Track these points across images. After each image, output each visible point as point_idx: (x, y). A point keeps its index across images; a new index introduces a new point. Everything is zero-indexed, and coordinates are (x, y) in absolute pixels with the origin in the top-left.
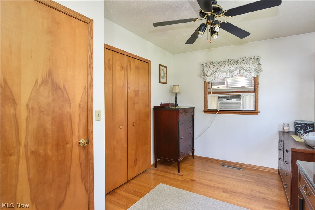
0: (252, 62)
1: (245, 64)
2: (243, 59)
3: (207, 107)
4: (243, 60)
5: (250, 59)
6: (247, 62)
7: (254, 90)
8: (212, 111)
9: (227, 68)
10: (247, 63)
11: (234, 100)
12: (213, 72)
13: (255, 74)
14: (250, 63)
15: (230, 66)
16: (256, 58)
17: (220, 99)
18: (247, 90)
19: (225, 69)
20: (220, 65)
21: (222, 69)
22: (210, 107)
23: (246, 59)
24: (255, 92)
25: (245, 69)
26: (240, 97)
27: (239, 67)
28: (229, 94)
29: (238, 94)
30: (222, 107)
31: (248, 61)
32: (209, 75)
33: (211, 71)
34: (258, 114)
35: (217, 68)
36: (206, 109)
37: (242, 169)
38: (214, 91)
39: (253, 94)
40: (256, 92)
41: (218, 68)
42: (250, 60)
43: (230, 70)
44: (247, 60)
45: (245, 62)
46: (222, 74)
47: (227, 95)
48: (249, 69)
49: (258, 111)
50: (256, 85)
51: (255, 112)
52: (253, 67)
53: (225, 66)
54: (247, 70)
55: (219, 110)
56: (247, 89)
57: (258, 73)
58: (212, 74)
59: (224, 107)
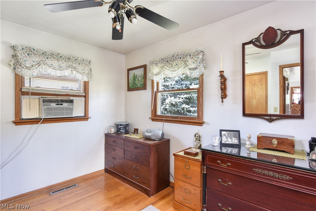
0: (85, 65)
1: (78, 65)
2: (75, 58)
3: (21, 115)
4: (76, 60)
5: (82, 60)
6: (79, 62)
7: (84, 95)
8: (32, 121)
9: (56, 63)
10: (79, 64)
11: (65, 105)
12: (34, 63)
13: (87, 78)
14: (83, 65)
15: (60, 62)
16: (88, 62)
17: (45, 103)
18: (78, 94)
19: (53, 63)
20: (46, 57)
21: (49, 62)
22: (25, 115)
23: (79, 59)
24: (85, 96)
25: (78, 70)
26: (71, 101)
27: (71, 66)
28: (56, 97)
29: (68, 98)
30: (48, 114)
31: (81, 63)
32: (29, 66)
33: (31, 61)
34: (89, 119)
35: (41, 59)
36: (19, 119)
37: (77, 185)
38: (34, 91)
39: (83, 99)
40: (87, 97)
41: (43, 59)
42: (83, 62)
43: (61, 67)
44: (80, 61)
45: (77, 63)
46: (49, 70)
47: (53, 98)
48: (81, 71)
49: (88, 116)
50: (87, 90)
51: (85, 118)
52: (86, 70)
53: (53, 60)
54: (80, 72)
55: (44, 119)
56: (77, 92)
57: (90, 77)
58: (32, 66)
59: (51, 114)
